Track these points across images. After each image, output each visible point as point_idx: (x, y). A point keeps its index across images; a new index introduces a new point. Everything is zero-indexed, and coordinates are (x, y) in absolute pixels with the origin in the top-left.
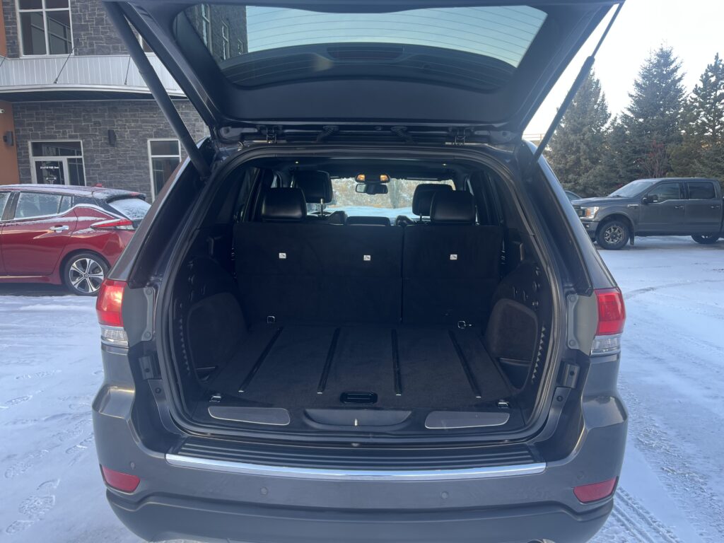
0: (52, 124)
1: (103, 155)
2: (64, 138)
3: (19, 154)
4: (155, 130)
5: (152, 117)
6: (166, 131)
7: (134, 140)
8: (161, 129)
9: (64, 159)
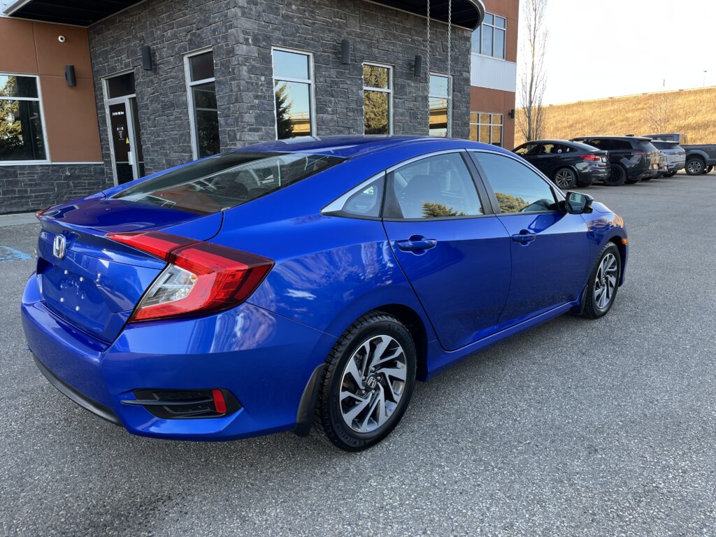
0: (113, 49)
1: (149, 89)
2: (122, 68)
3: (96, 97)
4: (189, 37)
5: (185, 14)
6: (199, 35)
7: (172, 59)
8: (194, 34)
9: (125, 99)
